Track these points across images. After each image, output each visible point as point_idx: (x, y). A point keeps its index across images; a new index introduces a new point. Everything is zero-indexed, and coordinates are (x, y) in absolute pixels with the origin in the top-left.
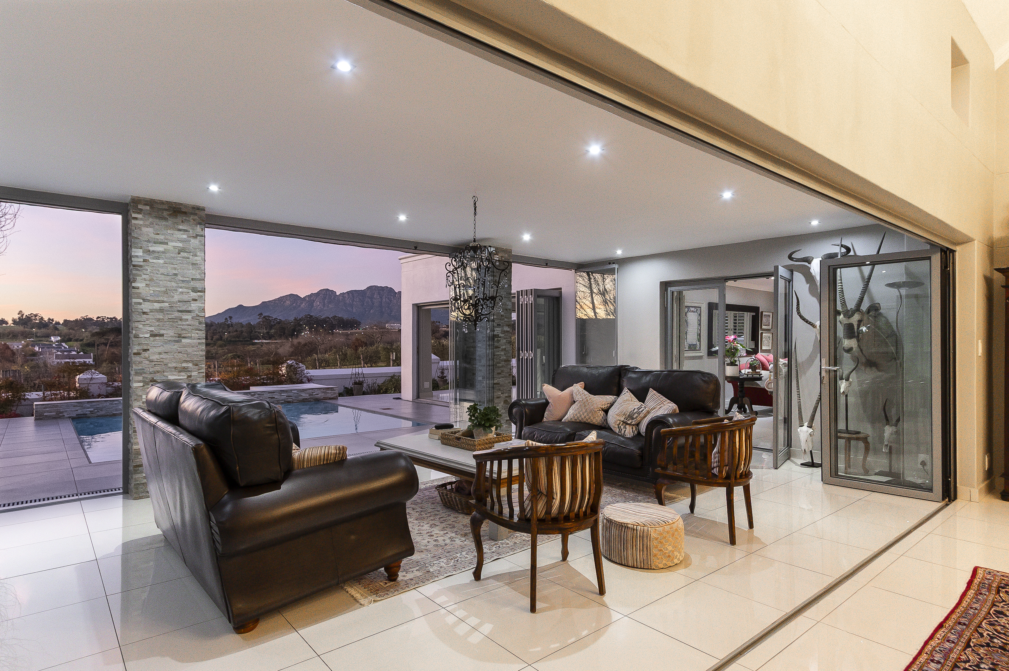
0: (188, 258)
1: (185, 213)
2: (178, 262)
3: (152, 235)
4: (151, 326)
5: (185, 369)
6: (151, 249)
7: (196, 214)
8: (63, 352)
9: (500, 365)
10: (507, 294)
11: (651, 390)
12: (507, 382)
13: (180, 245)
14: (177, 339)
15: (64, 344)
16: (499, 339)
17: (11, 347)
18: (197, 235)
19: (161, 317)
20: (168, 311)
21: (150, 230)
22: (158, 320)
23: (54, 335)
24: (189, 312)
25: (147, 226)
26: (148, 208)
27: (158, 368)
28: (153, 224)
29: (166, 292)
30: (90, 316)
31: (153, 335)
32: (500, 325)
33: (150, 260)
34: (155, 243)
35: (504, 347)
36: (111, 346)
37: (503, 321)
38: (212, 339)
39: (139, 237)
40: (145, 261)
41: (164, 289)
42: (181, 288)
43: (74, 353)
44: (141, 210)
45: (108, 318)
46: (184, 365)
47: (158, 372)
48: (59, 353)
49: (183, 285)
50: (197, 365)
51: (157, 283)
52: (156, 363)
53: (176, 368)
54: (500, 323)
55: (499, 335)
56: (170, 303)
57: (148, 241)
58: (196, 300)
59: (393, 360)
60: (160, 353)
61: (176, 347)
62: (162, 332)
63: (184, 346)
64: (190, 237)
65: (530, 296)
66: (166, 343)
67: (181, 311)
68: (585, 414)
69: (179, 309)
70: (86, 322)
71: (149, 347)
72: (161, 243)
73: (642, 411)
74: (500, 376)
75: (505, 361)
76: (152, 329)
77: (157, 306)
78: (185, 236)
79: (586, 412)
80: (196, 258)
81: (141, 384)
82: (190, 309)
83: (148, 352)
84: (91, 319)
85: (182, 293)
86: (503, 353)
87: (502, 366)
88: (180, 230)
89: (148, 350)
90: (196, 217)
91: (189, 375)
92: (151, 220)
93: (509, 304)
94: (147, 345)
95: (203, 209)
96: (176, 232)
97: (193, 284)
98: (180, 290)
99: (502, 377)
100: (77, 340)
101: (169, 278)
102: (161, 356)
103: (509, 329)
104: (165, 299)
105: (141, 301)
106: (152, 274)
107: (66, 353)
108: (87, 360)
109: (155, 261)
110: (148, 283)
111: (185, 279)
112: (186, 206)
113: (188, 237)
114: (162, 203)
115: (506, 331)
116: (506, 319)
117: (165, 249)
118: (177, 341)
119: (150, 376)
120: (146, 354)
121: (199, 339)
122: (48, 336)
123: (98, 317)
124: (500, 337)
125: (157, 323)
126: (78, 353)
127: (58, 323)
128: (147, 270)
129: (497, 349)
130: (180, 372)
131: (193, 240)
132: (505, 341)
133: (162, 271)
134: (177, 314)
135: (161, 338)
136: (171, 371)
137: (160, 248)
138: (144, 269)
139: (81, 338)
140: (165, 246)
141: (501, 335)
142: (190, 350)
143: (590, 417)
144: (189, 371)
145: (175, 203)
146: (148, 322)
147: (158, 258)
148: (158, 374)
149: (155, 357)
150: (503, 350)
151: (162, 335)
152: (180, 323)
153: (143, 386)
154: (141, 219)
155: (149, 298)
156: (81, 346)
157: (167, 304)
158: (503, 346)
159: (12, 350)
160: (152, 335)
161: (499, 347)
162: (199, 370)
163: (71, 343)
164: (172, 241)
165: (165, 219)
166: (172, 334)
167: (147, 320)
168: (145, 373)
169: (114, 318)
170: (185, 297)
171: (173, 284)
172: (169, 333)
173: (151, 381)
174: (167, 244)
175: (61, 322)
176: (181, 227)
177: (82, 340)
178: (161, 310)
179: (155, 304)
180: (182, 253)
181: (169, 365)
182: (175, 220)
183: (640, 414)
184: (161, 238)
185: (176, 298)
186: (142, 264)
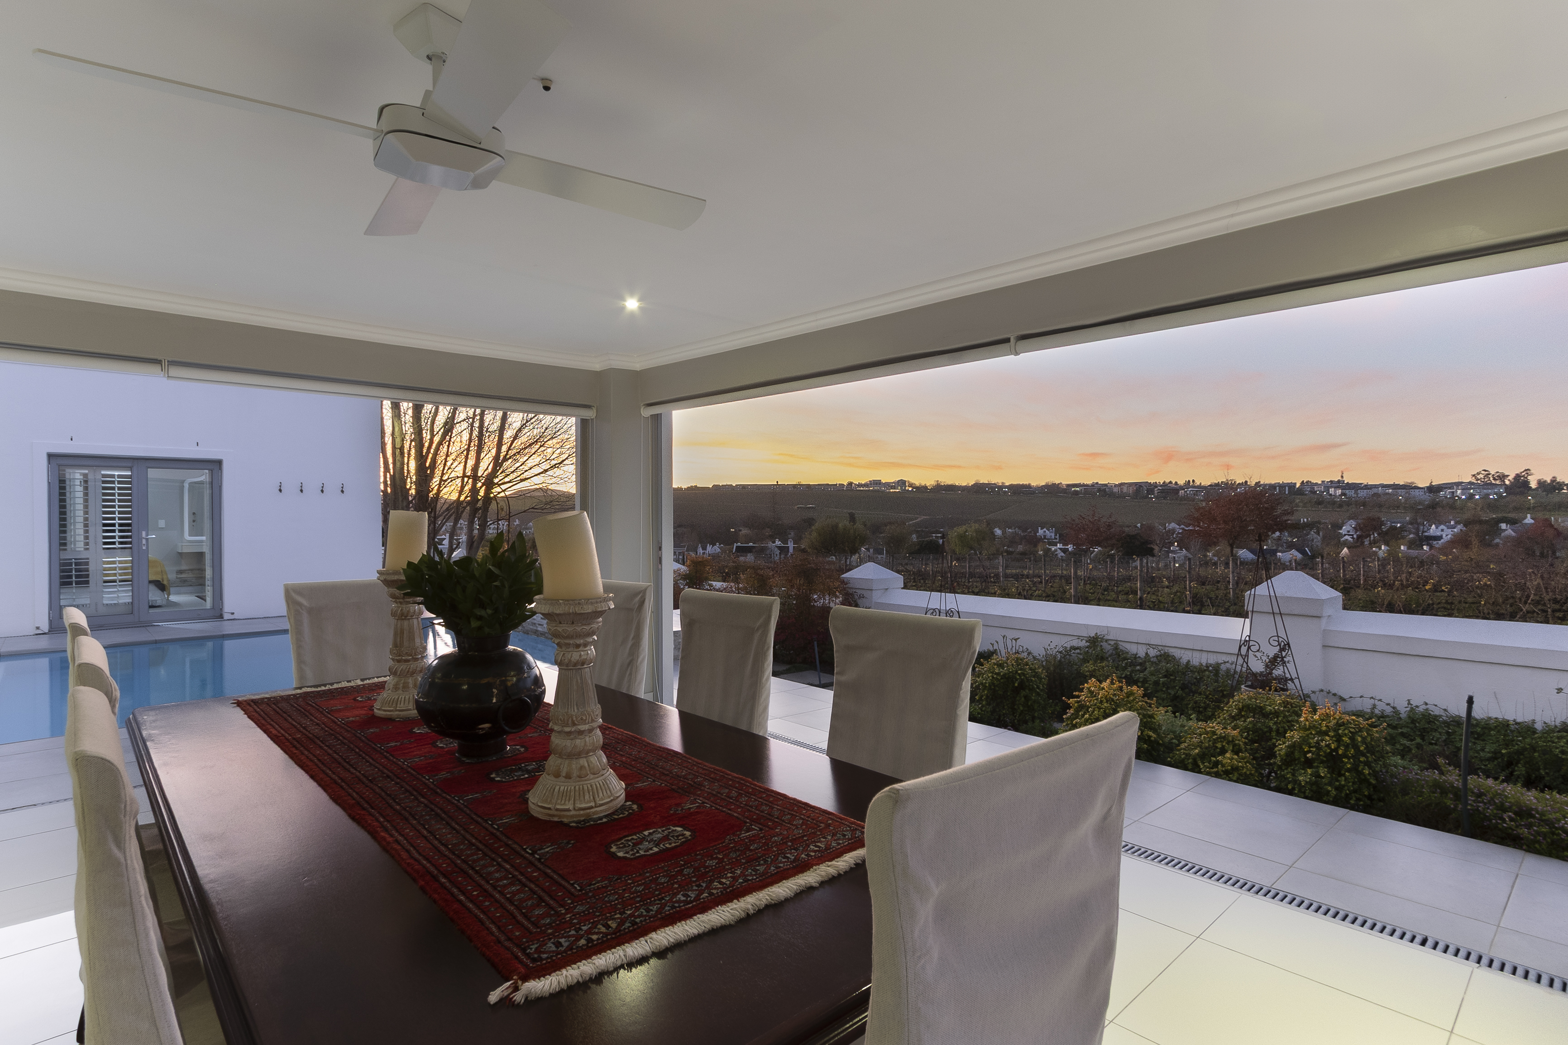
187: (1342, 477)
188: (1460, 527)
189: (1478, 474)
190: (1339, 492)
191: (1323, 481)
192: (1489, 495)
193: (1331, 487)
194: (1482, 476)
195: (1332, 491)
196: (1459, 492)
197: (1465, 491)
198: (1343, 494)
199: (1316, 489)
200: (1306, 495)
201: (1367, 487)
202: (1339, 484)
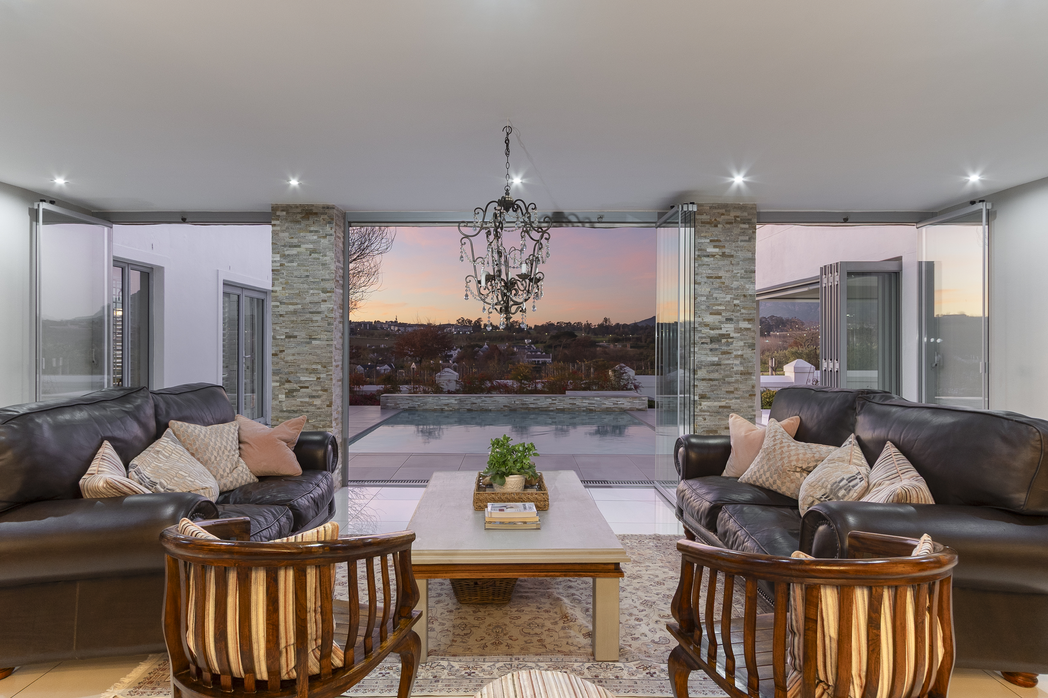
0: (319, 259)
1: (316, 214)
2: (310, 263)
3: (288, 240)
4: (286, 328)
5: (314, 371)
6: (287, 253)
7: (326, 214)
8: (531, 352)
9: (733, 379)
10: (746, 272)
11: (889, 444)
12: (745, 405)
13: (311, 246)
14: (308, 340)
15: (533, 346)
16: (730, 340)
17: (500, 348)
18: (327, 235)
19: (295, 319)
20: (300, 313)
21: (286, 234)
22: (292, 322)
23: (527, 338)
24: (319, 313)
25: (283, 231)
26: (284, 213)
27: (291, 369)
28: (288, 228)
29: (299, 294)
30: (552, 322)
31: (288, 337)
32: (731, 320)
33: (286, 264)
34: (290, 247)
35: (740, 353)
36: (564, 347)
37: (738, 314)
38: (646, 342)
39: (277, 243)
40: (282, 265)
41: (298, 291)
42: (312, 289)
43: (539, 353)
44: (279, 216)
45: (565, 323)
46: (314, 366)
47: (292, 373)
48: (529, 353)
49: (314, 286)
50: (325, 367)
51: (291, 285)
52: (290, 364)
53: (307, 369)
54: (732, 317)
55: (730, 334)
56: (303, 304)
57: (285, 246)
58: (325, 301)
59: (772, 368)
60: (294, 355)
61: (306, 348)
62: (296, 333)
63: (315, 348)
64: (320, 237)
65: (836, 274)
66: (298, 345)
67: (311, 313)
68: (768, 474)
69: (310, 310)
70: (549, 327)
71: (284, 349)
72: (295, 246)
73: (854, 486)
74: (732, 396)
75: (741, 374)
76: (287, 330)
77: (291, 308)
78: (315, 237)
79: (768, 470)
80: (326, 258)
81: (278, 384)
82: (320, 310)
83: (284, 353)
84: (553, 324)
85: (313, 294)
86: (737, 362)
87: (737, 381)
88: (311, 232)
89: (284, 351)
90: (326, 217)
91: (318, 376)
92: (287, 225)
93: (750, 287)
94: (283, 346)
95: (333, 208)
96: (308, 234)
97: (323, 284)
98: (312, 291)
99: (736, 398)
100: (541, 343)
101: (302, 280)
102: (295, 357)
103: (749, 326)
104: (299, 301)
105: (278, 304)
106: (287, 278)
107: (533, 353)
108: (547, 360)
109: (289, 264)
110: (284, 286)
111: (316, 280)
112: (317, 207)
113: (319, 237)
114: (296, 207)
115: (745, 328)
116: (743, 311)
117: (298, 252)
118: (308, 343)
119: (285, 377)
120: (282, 355)
121: (327, 340)
122: (524, 339)
123: (558, 323)
124: (732, 338)
125: (292, 325)
126: (542, 353)
127: (531, 328)
128: (283, 274)
129: (727, 356)
130: (310, 373)
131: (322, 241)
132: (742, 343)
133: (296, 273)
134: (308, 316)
135: (295, 340)
136: (303, 373)
137: (294, 251)
138: (281, 273)
139: (545, 341)
140: (298, 249)
141: (732, 335)
142: (319, 352)
143: (776, 481)
144: (318, 373)
145: (307, 205)
146: (284, 324)
147: (292, 261)
148: (292, 375)
149: (290, 358)
150: (737, 357)
151: (295, 337)
152: (311, 324)
153: (280, 386)
154: (279, 225)
155: (285, 301)
156: (544, 347)
157: (300, 306)
158: (738, 350)
159: (500, 351)
160: (286, 337)
161: (730, 353)
162: (327, 372)
163: (537, 345)
164: (304, 243)
165: (298, 222)
166: (304, 336)
167: (283, 322)
168: (281, 373)
169: (569, 323)
170: (316, 299)
171: (305, 286)
172: (302, 335)
173: (286, 382)
174: (299, 246)
175: (533, 327)
176: (312, 229)
177: (545, 342)
178: (295, 312)
179: (290, 306)
180: (313, 254)
181: (301, 366)
182: (307, 222)
183: (850, 490)
184: (295, 241)
185: (308, 299)
186: (279, 268)
187: (396, 319)
188: (459, 350)
189: (459, 319)
190: (396, 328)
191: (386, 322)
192: (466, 332)
193: (392, 325)
194: (461, 321)
195: (392, 328)
196: (453, 329)
197: (456, 329)
198: (399, 330)
199: (383, 326)
200: (378, 330)
201: (410, 326)
202: (395, 323)
